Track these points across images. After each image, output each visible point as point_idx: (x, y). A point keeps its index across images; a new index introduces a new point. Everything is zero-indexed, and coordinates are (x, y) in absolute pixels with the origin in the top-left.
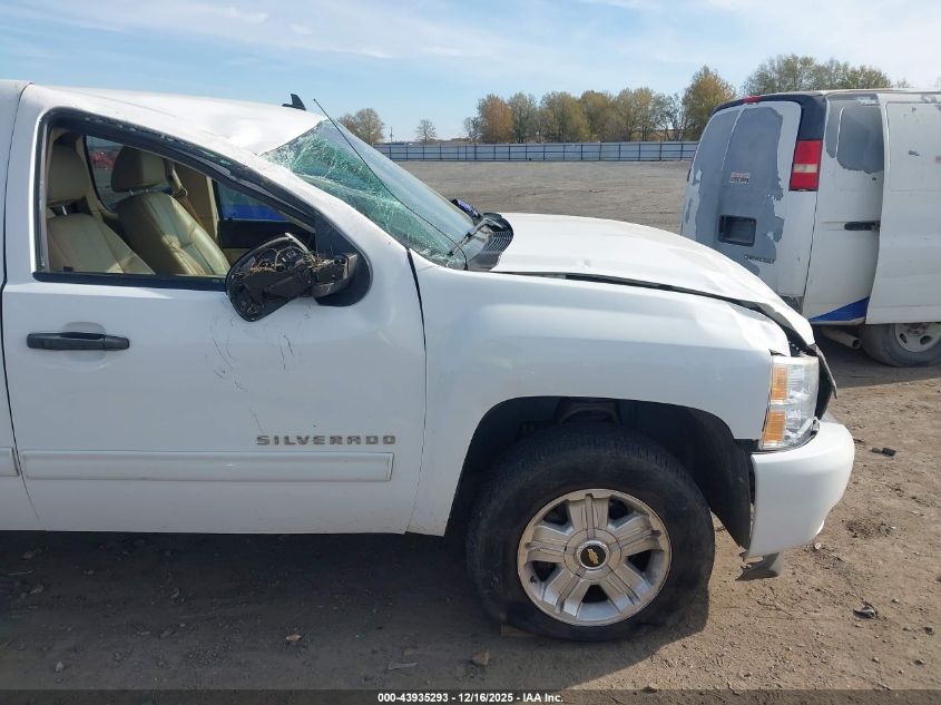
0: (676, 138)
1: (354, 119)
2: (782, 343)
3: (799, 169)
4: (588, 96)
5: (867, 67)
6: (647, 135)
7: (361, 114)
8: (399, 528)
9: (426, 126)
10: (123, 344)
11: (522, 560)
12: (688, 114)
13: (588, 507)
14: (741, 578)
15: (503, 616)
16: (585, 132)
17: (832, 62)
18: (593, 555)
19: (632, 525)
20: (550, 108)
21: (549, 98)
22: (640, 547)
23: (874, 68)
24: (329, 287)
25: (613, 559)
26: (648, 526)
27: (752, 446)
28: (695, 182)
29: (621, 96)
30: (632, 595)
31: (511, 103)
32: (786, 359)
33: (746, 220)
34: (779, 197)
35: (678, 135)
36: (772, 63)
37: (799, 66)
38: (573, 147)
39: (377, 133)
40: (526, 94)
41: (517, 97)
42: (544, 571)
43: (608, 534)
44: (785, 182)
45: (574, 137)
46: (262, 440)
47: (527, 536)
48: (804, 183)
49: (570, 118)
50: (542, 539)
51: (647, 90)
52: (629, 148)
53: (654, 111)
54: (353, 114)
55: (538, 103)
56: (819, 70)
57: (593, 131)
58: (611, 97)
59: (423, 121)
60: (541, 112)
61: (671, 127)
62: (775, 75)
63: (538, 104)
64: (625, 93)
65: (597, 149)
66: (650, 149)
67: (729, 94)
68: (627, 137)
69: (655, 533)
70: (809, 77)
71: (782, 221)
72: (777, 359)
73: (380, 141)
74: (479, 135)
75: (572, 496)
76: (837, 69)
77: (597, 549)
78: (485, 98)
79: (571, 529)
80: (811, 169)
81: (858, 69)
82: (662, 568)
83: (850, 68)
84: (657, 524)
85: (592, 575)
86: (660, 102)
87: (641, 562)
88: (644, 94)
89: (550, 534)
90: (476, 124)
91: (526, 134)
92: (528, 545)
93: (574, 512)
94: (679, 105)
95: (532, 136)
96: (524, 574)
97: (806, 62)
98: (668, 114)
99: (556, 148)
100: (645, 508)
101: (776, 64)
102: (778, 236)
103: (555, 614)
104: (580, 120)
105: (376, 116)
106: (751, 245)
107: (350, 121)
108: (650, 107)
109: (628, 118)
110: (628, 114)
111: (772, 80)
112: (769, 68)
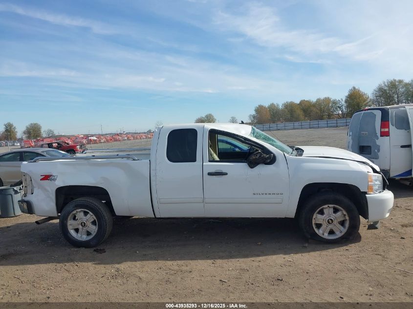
0: (343, 117)
1: (204, 118)
2: (371, 170)
3: (383, 130)
4: (302, 102)
6: (330, 116)
7: (207, 116)
8: (283, 216)
9: (233, 119)
10: (226, 174)
11: (313, 223)
12: (347, 107)
13: (328, 210)
14: (368, 229)
15: (309, 237)
16: (302, 117)
18: (330, 221)
19: (339, 214)
20: (286, 108)
21: (285, 104)
22: (342, 219)
24: (269, 161)
25: (335, 222)
26: (343, 214)
27: (366, 193)
28: (350, 136)
29: (317, 101)
30: (340, 232)
31: (269, 107)
32: (372, 173)
33: (368, 146)
34: (378, 139)
35: (344, 116)
36: (384, 83)
37: (397, 83)
38: (297, 124)
40: (275, 103)
41: (271, 105)
42: (319, 226)
43: (333, 216)
44: (379, 134)
45: (297, 119)
46: (254, 194)
47: (314, 217)
48: (385, 134)
49: (295, 112)
50: (317, 218)
51: (328, 98)
52: (322, 123)
53: (332, 107)
54: (204, 116)
57: (306, 116)
58: (312, 102)
59: (232, 117)
60: (282, 110)
61: (340, 112)
62: (386, 88)
63: (280, 107)
64: (318, 100)
65: (309, 123)
66: (332, 122)
67: (366, 97)
68: (321, 118)
69: (345, 215)
70: (402, 88)
71: (379, 146)
72: (369, 173)
74: (256, 121)
75: (324, 207)
77: (331, 219)
78: (258, 106)
79: (324, 215)
80: (386, 130)
82: (347, 224)
84: (345, 213)
85: (330, 227)
86: (335, 102)
87: (342, 223)
88: (327, 100)
89: (319, 216)
90: (254, 117)
91: (276, 119)
92: (314, 219)
93: (325, 211)
94: (343, 103)
95: (279, 120)
96: (314, 226)
97: (400, 81)
98: (338, 107)
99: (290, 125)
100: (342, 209)
101: (386, 83)
102: (379, 151)
103: (322, 236)
104: (299, 113)
105: (213, 117)
106: (370, 154)
107: (202, 119)
108: (330, 105)
109: (321, 110)
110: (321, 108)
111: (385, 90)
112: (383, 85)
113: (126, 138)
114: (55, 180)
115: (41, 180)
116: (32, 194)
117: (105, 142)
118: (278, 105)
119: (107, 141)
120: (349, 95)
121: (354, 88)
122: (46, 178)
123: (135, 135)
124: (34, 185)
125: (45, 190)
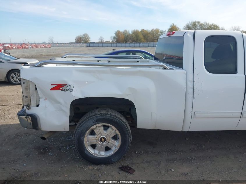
1: (82, 36)
4: (142, 31)
5: (214, 24)
7: (84, 35)
9: (101, 38)
16: (143, 40)
17: (205, 22)
20: (133, 34)
21: (133, 31)
23: (215, 24)
31: (123, 32)
36: (190, 23)
37: (197, 24)
38: (141, 44)
39: (88, 40)
40: (127, 30)
41: (125, 31)
45: (140, 41)
49: (139, 36)
51: (158, 29)
55: (130, 33)
56: (202, 24)
58: (149, 31)
59: (100, 37)
60: (131, 35)
62: (191, 26)
64: (152, 30)
70: (199, 26)
73: (89, 42)
74: (115, 40)
76: (206, 24)
78: (117, 31)
81: (211, 24)
83: (209, 24)
86: (161, 32)
90: (114, 38)
95: (129, 41)
97: (199, 22)
99: (137, 44)
101: (191, 23)
104: (141, 37)
105: (88, 35)
107: (81, 37)
108: (159, 34)
109: (154, 36)
110: (154, 35)
111: (190, 27)
112: (189, 24)
113: (31, 47)
114: (70, 90)
115: (51, 89)
116: (38, 106)
117: (16, 49)
118: (129, 31)
119: (18, 48)
120: (170, 28)
121: (173, 24)
122: (58, 87)
123: (37, 45)
124: (40, 96)
125: (55, 101)
